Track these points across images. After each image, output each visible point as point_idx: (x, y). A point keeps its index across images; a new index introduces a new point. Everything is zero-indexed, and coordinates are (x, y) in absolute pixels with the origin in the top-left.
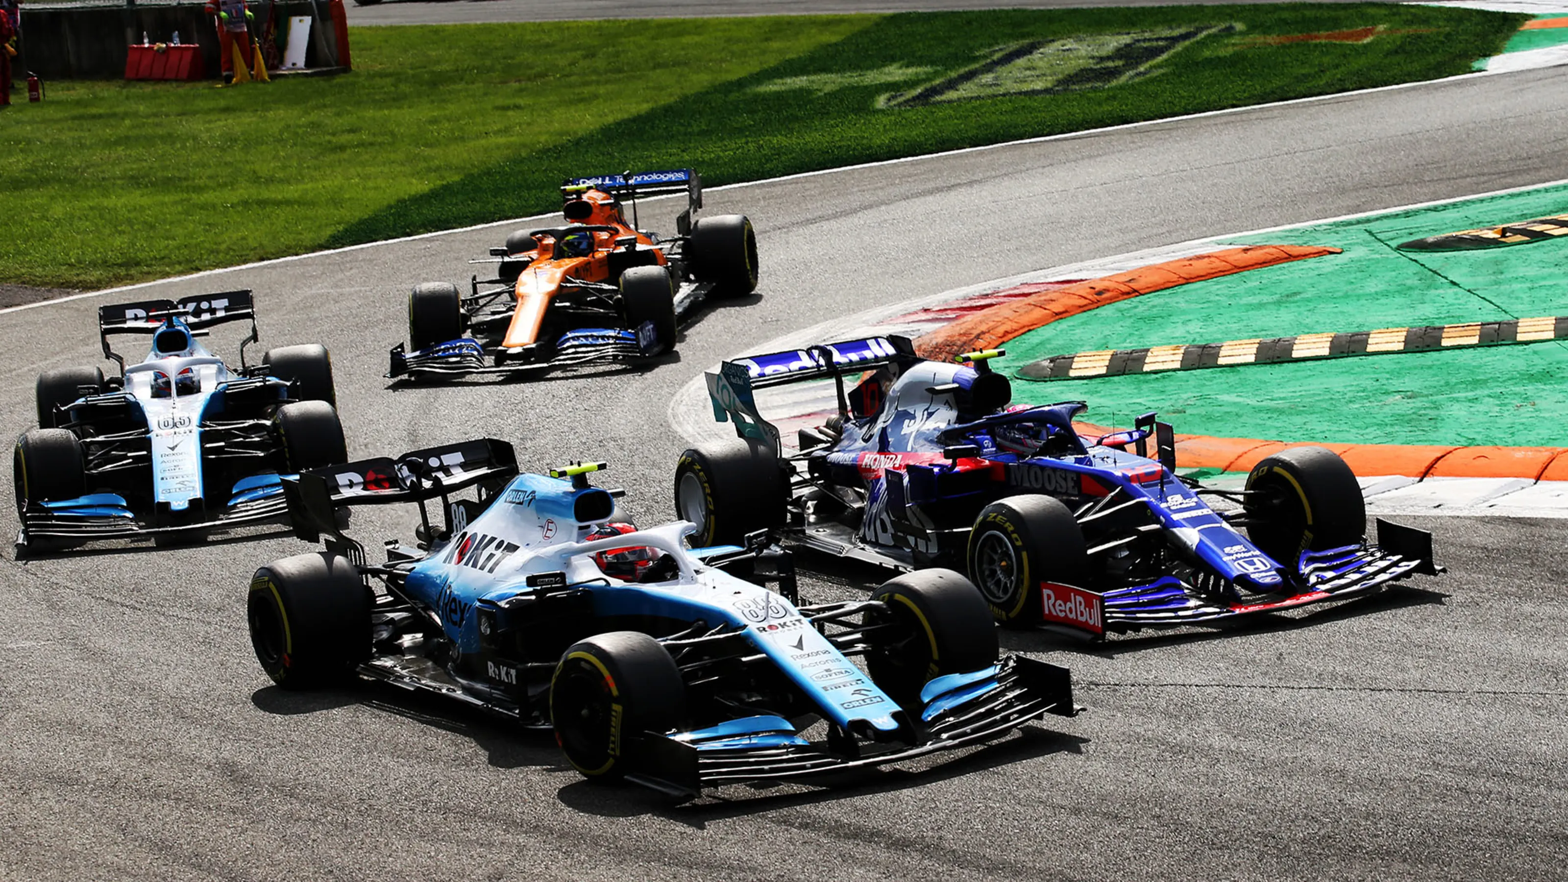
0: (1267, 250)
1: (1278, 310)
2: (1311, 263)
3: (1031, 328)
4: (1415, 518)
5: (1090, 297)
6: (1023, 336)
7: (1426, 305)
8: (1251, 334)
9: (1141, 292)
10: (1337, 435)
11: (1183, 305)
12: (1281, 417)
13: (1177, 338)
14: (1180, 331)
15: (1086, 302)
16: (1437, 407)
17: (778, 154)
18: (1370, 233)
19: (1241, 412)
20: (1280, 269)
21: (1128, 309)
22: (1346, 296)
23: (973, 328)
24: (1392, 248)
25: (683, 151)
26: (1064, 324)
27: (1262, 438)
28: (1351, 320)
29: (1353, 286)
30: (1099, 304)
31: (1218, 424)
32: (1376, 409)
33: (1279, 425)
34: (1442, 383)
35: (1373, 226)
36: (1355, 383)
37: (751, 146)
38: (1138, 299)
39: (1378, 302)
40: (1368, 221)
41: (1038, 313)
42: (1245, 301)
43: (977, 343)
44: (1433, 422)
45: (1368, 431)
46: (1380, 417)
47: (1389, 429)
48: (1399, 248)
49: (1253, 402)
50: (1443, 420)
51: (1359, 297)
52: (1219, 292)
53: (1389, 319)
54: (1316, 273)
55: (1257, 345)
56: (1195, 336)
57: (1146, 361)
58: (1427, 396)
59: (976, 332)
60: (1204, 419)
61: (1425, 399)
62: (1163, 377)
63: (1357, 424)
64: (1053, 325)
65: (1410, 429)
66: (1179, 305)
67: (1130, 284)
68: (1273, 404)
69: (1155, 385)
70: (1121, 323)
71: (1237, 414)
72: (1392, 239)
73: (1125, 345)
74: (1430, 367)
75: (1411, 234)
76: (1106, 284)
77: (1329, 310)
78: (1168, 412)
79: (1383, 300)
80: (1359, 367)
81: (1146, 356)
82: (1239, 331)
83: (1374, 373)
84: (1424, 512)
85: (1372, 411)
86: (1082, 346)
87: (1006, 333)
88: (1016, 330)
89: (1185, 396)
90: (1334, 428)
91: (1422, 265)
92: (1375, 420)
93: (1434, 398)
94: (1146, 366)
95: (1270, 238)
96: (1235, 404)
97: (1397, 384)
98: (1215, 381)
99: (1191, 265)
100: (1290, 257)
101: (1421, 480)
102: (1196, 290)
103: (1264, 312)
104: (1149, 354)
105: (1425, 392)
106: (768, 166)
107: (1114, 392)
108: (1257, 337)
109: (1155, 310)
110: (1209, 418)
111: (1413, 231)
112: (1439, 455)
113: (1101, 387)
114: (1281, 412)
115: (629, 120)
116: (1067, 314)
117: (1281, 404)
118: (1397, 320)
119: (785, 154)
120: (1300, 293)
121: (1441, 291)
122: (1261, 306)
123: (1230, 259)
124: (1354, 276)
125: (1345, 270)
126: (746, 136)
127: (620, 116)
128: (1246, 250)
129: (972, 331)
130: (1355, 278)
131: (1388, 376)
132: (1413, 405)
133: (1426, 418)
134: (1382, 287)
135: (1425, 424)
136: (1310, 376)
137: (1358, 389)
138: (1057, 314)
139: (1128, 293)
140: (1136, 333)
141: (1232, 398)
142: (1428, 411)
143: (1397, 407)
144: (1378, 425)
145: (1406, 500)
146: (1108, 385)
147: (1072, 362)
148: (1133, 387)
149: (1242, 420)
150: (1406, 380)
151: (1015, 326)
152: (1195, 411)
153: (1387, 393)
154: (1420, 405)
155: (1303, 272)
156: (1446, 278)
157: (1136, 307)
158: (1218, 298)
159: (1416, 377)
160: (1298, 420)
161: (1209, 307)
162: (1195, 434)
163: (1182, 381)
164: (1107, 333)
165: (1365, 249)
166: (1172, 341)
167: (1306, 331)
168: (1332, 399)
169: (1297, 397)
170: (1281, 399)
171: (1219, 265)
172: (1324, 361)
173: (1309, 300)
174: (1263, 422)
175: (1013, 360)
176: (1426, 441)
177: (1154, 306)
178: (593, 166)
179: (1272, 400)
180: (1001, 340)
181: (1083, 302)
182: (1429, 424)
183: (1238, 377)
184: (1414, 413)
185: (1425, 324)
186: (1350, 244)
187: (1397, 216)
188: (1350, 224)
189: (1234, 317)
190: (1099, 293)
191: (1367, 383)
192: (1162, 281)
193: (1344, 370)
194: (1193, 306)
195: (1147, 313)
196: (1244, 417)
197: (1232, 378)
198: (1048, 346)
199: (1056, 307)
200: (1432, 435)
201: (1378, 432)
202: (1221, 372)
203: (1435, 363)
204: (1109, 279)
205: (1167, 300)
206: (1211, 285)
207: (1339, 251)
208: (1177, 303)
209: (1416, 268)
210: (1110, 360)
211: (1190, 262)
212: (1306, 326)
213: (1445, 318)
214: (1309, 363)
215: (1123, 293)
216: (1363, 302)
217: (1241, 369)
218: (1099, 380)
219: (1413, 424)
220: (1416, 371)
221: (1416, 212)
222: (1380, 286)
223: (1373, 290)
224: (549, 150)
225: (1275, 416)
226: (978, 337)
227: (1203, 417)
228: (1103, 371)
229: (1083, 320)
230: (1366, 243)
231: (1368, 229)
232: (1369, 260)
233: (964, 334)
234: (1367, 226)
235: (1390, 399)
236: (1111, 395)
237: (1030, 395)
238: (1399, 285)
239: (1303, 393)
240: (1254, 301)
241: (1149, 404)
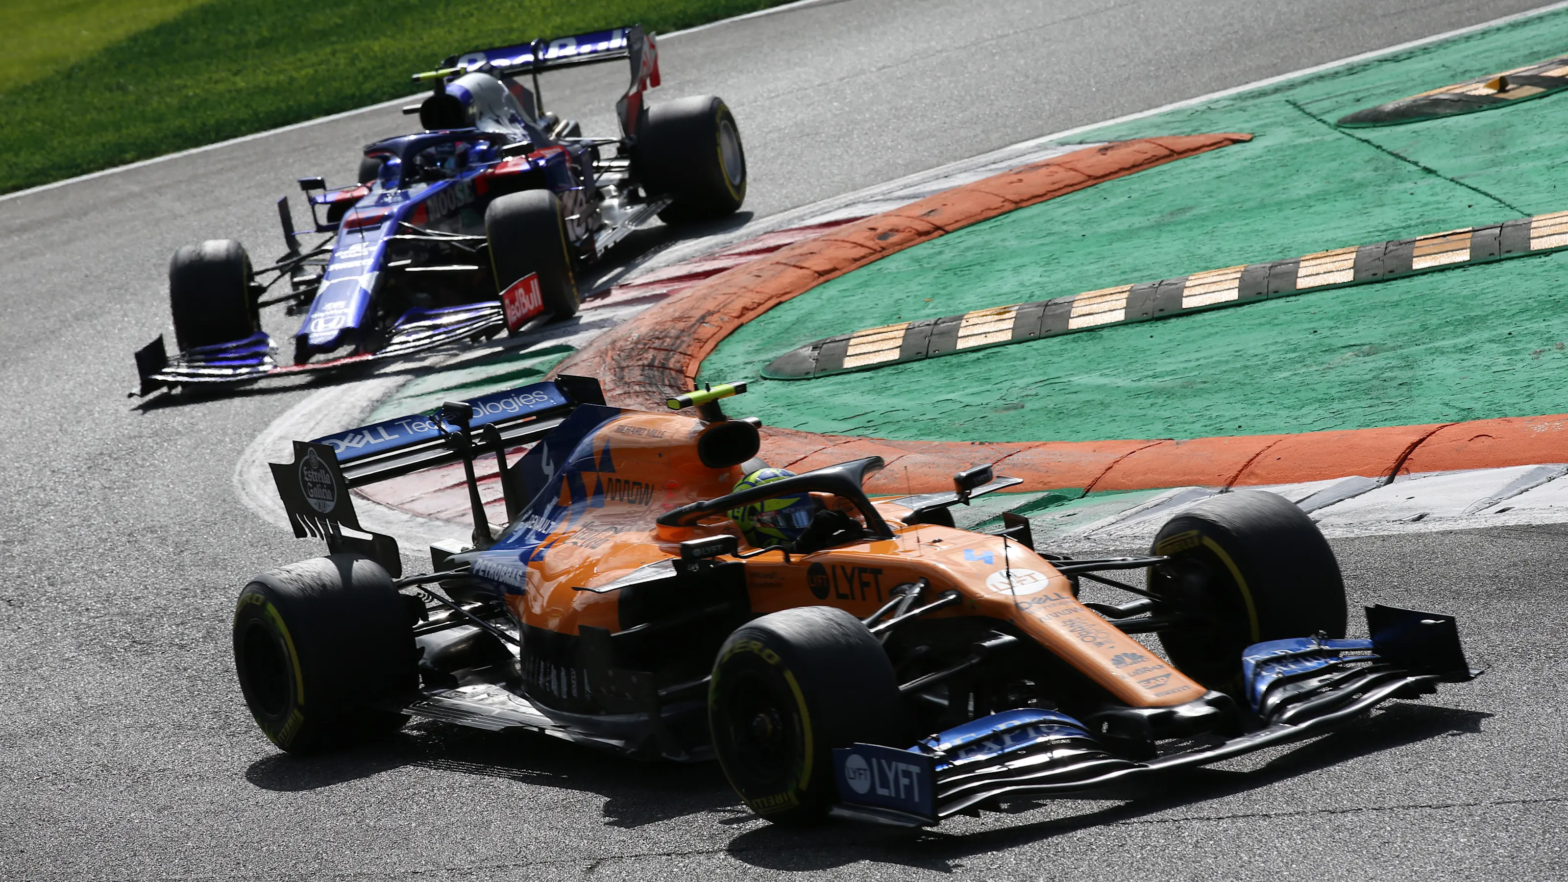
0: (1137, 147)
1: (1158, 237)
2: (1206, 160)
3: (783, 299)
4: (1384, 539)
5: (870, 244)
6: (771, 313)
7: (1385, 208)
8: (1118, 278)
9: (947, 228)
10: (1258, 422)
11: (1013, 243)
12: (1169, 402)
13: (1005, 294)
14: (1009, 283)
15: (862, 252)
16: (1409, 364)
17: (383, 67)
18: (1295, 105)
19: (1108, 400)
20: (1160, 173)
21: (930, 256)
22: (1263, 206)
23: (693, 308)
24: (1329, 124)
25: (236, 74)
26: (832, 290)
27: (1142, 437)
28: (1270, 242)
29: (1272, 190)
30: (884, 253)
31: (1074, 422)
32: (1316, 377)
33: (1167, 414)
34: (1416, 326)
35: (1299, 95)
36: (1281, 339)
37: (342, 60)
38: (942, 240)
39: (1312, 210)
40: (1292, 86)
41: (791, 276)
42: (1104, 229)
43: (700, 330)
44: (1404, 389)
45: (1304, 411)
46: (1322, 388)
47: (1336, 406)
48: (1341, 124)
49: (1124, 382)
50: (1420, 384)
51: (1280, 206)
52: (1066, 219)
53: (1330, 235)
54: (1214, 174)
55: (1126, 295)
56: (1032, 289)
57: (960, 334)
58: (1393, 349)
59: (698, 314)
60: (1052, 415)
61: (1390, 354)
62: (987, 357)
63: (1287, 402)
64: (815, 293)
65: (1370, 402)
66: (1007, 243)
67: (929, 219)
68: (1154, 383)
69: (974, 370)
70: (919, 279)
71: (1102, 403)
72: (1328, 112)
73: (927, 311)
74: (1396, 305)
75: (1358, 100)
76: (894, 221)
77: (1235, 230)
78: (996, 409)
79: (1320, 207)
80: (1285, 313)
81: (957, 328)
82: (1100, 275)
83: (1310, 321)
84: (1396, 529)
85: (1309, 380)
86: (861, 319)
87: (745, 309)
88: (759, 305)
89: (1021, 383)
90: (1252, 412)
91: (1378, 147)
92: (1314, 394)
93: (1405, 351)
94: (959, 341)
95: (1139, 129)
96: (1099, 387)
97: (1347, 335)
98: (1066, 356)
99: (1020, 180)
100: (1173, 154)
101: (1390, 481)
102: (1031, 218)
103: (1136, 242)
104: (964, 323)
105: (1390, 343)
106: (368, 87)
107: (914, 386)
108: (1126, 282)
109: (970, 255)
110: (1060, 413)
111: (1360, 95)
112: (1415, 439)
113: (892, 381)
114: (1169, 394)
115: (148, 32)
116: (838, 273)
117: (1168, 382)
118: (1340, 234)
119: (393, 65)
120: (1191, 208)
121: (1409, 185)
122: (1131, 233)
123: (1080, 166)
124: (1273, 173)
125: (1258, 166)
126: (333, 43)
127: (134, 27)
128: (1104, 150)
129: (692, 313)
130: (1276, 177)
131: (1331, 323)
132: (1373, 365)
133: (1395, 384)
134: (1317, 186)
135: (1393, 392)
136: (1211, 334)
137: (1285, 347)
138: (821, 274)
139: (927, 233)
140: (943, 292)
141: (1094, 379)
142: (1396, 373)
143: (1347, 371)
144: (1320, 401)
145: (1369, 512)
146: (902, 377)
147: (848, 346)
148: (943, 375)
149: (1108, 412)
150: (1360, 327)
151: (757, 298)
152: (1037, 405)
153: (1330, 350)
154: (1382, 363)
155: (1195, 175)
156: (1416, 164)
157: (940, 253)
158: (1065, 228)
159: (1376, 321)
160: (1196, 404)
161: (1052, 243)
162: (1039, 439)
163: (1016, 359)
164: (897, 296)
165: (1290, 130)
166: (997, 300)
167: (1203, 265)
168: (1246, 367)
169: (1193, 369)
170: (1168, 373)
171: (1064, 176)
172: (1231, 311)
173: (1205, 218)
174: (1143, 412)
175: (757, 351)
176: (1395, 419)
177: (968, 249)
178: (95, 108)
179: (1155, 376)
180: (737, 322)
181: (860, 252)
182: (1399, 392)
183: (1099, 347)
184: (1374, 378)
185: (1386, 237)
186: (1265, 125)
187: (1336, 74)
188: (1263, 93)
189: (1090, 254)
190: (884, 236)
191: (1298, 336)
192: (978, 209)
193: (1263, 320)
194: (1027, 244)
195: (957, 261)
196: (1113, 407)
197: (1093, 348)
198: (810, 325)
199: (819, 264)
200: (1405, 410)
201: (1320, 411)
202: (1074, 341)
203: (1404, 297)
204: (897, 213)
205: (987, 237)
206: (1054, 209)
207: (1248, 137)
208: (1004, 240)
209: (1368, 152)
210: (904, 338)
211: (1020, 177)
212: (1201, 257)
213: (1417, 226)
214: (1207, 316)
215: (920, 234)
216: (1288, 212)
217: (1105, 333)
218: (888, 370)
219: (1374, 394)
220: (1374, 313)
221: (1365, 66)
222: (1314, 186)
223: (1303, 193)
224: (25, 88)
225: (1160, 401)
226: (702, 320)
227: (1050, 412)
228: (895, 355)
229: (861, 280)
230: (1290, 122)
231: (1290, 99)
232: (1295, 146)
233: (680, 319)
234: (1291, 95)
235: (1336, 359)
236: (909, 392)
237: (784, 402)
238: (1343, 182)
239: (1202, 362)
240: (1121, 228)
241: (967, 400)
